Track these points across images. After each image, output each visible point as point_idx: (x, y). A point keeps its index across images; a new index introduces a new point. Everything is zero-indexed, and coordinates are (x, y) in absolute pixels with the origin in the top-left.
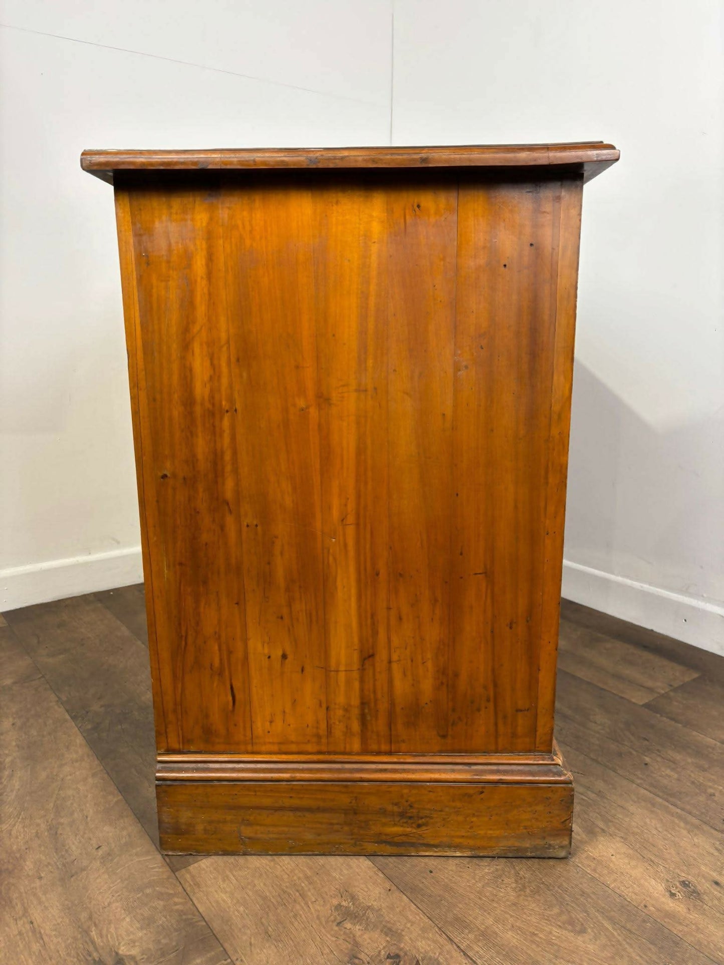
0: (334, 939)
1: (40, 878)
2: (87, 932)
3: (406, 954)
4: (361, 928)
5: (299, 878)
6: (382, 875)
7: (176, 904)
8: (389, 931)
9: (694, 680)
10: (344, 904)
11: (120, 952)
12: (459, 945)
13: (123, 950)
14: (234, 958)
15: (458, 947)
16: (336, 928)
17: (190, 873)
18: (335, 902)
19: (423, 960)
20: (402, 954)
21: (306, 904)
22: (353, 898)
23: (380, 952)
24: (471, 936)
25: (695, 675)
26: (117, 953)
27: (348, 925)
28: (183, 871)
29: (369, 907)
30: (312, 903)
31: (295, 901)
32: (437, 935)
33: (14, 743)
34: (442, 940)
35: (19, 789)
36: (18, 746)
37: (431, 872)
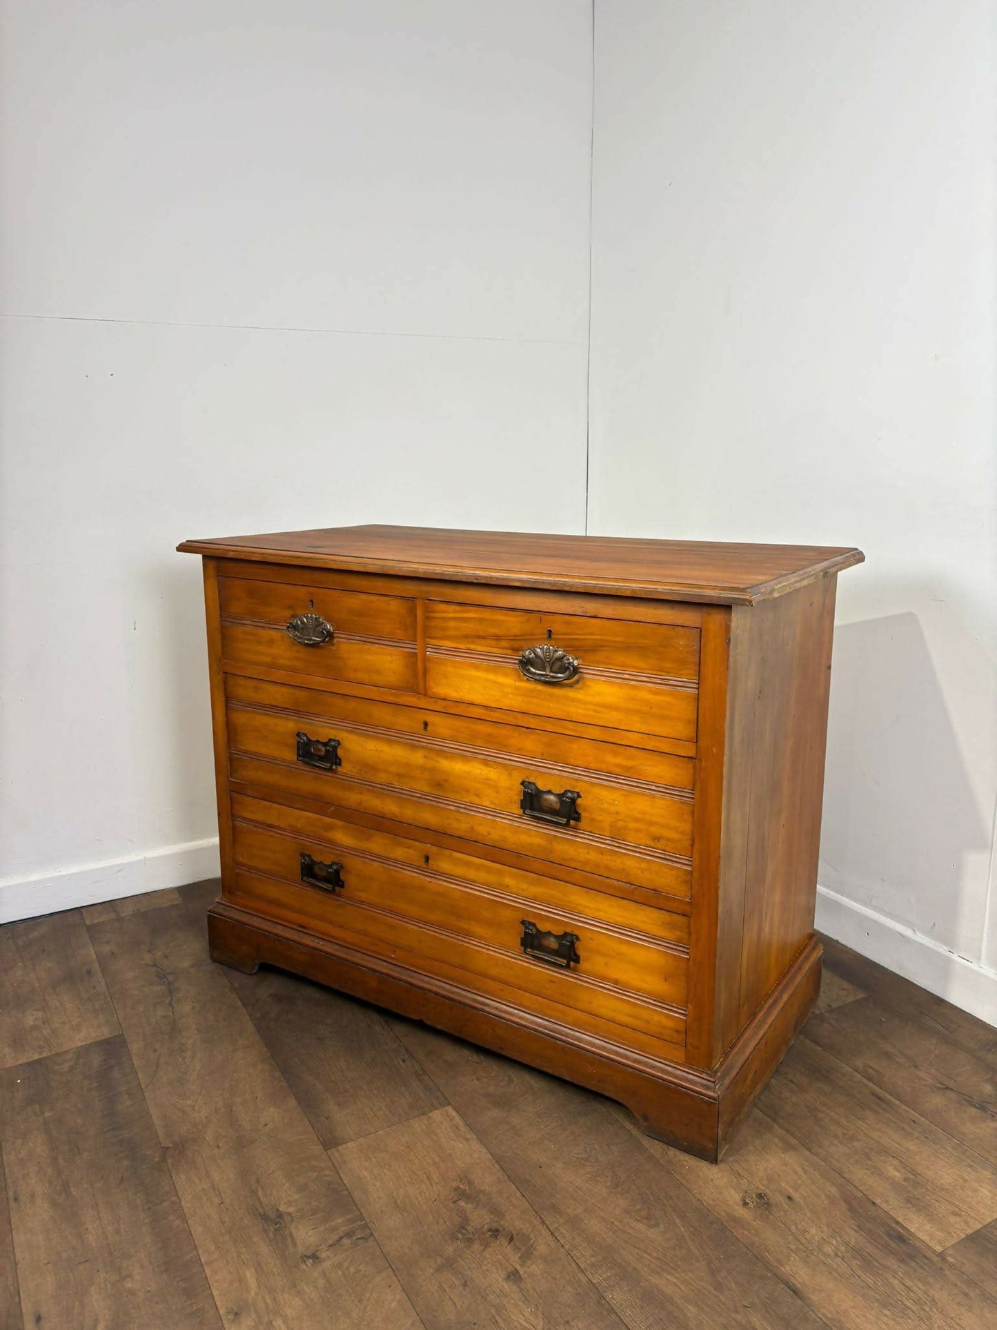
0: (449, 1213)
1: (219, 1147)
2: (254, 1192)
3: (504, 1229)
4: (472, 1206)
5: (428, 1163)
6: (498, 1167)
7: (325, 1175)
8: (495, 1211)
9: (857, 1001)
10: (462, 1186)
11: (281, 1209)
12: (549, 1227)
13: (282, 1208)
14: (368, 1221)
15: (548, 1228)
16: (452, 1205)
17: (338, 1151)
18: (455, 1184)
19: (517, 1235)
20: (501, 1229)
21: (431, 1184)
22: (470, 1183)
23: (484, 1226)
24: (561, 1220)
25: (861, 996)
26: (278, 1210)
27: (462, 1204)
28: (334, 1150)
29: (481, 1191)
30: (436, 1184)
31: (422, 1181)
32: (533, 1218)
33: (194, 1027)
34: (537, 1222)
35: (200, 1070)
36: (197, 1029)
37: (540, 1167)
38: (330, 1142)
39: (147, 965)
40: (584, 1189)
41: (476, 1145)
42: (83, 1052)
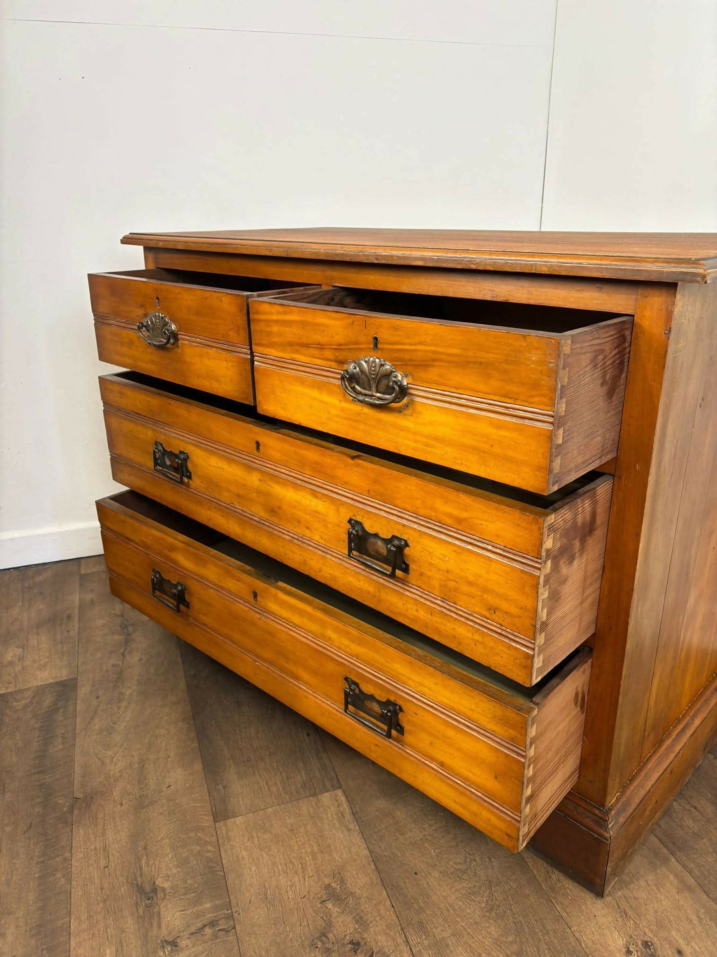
0: (314, 914)
1: (121, 804)
2: (139, 859)
3: (365, 944)
4: (339, 910)
5: (306, 852)
6: (373, 866)
7: (208, 851)
8: (360, 920)
10: (333, 885)
11: (157, 883)
12: (412, 948)
13: (159, 882)
14: (234, 910)
15: (411, 949)
16: (319, 906)
17: (226, 825)
18: (327, 881)
19: (377, 953)
20: (362, 943)
21: (304, 877)
22: (342, 882)
23: (346, 935)
24: (426, 943)
26: (154, 883)
27: (330, 906)
28: (222, 823)
29: (352, 893)
30: (309, 877)
31: (296, 873)
32: (398, 934)
33: (136, 678)
34: (400, 940)
35: (128, 721)
36: (138, 680)
37: (416, 874)
38: (221, 814)
39: (116, 615)
40: (457, 907)
41: (357, 839)
42: (41, 690)
